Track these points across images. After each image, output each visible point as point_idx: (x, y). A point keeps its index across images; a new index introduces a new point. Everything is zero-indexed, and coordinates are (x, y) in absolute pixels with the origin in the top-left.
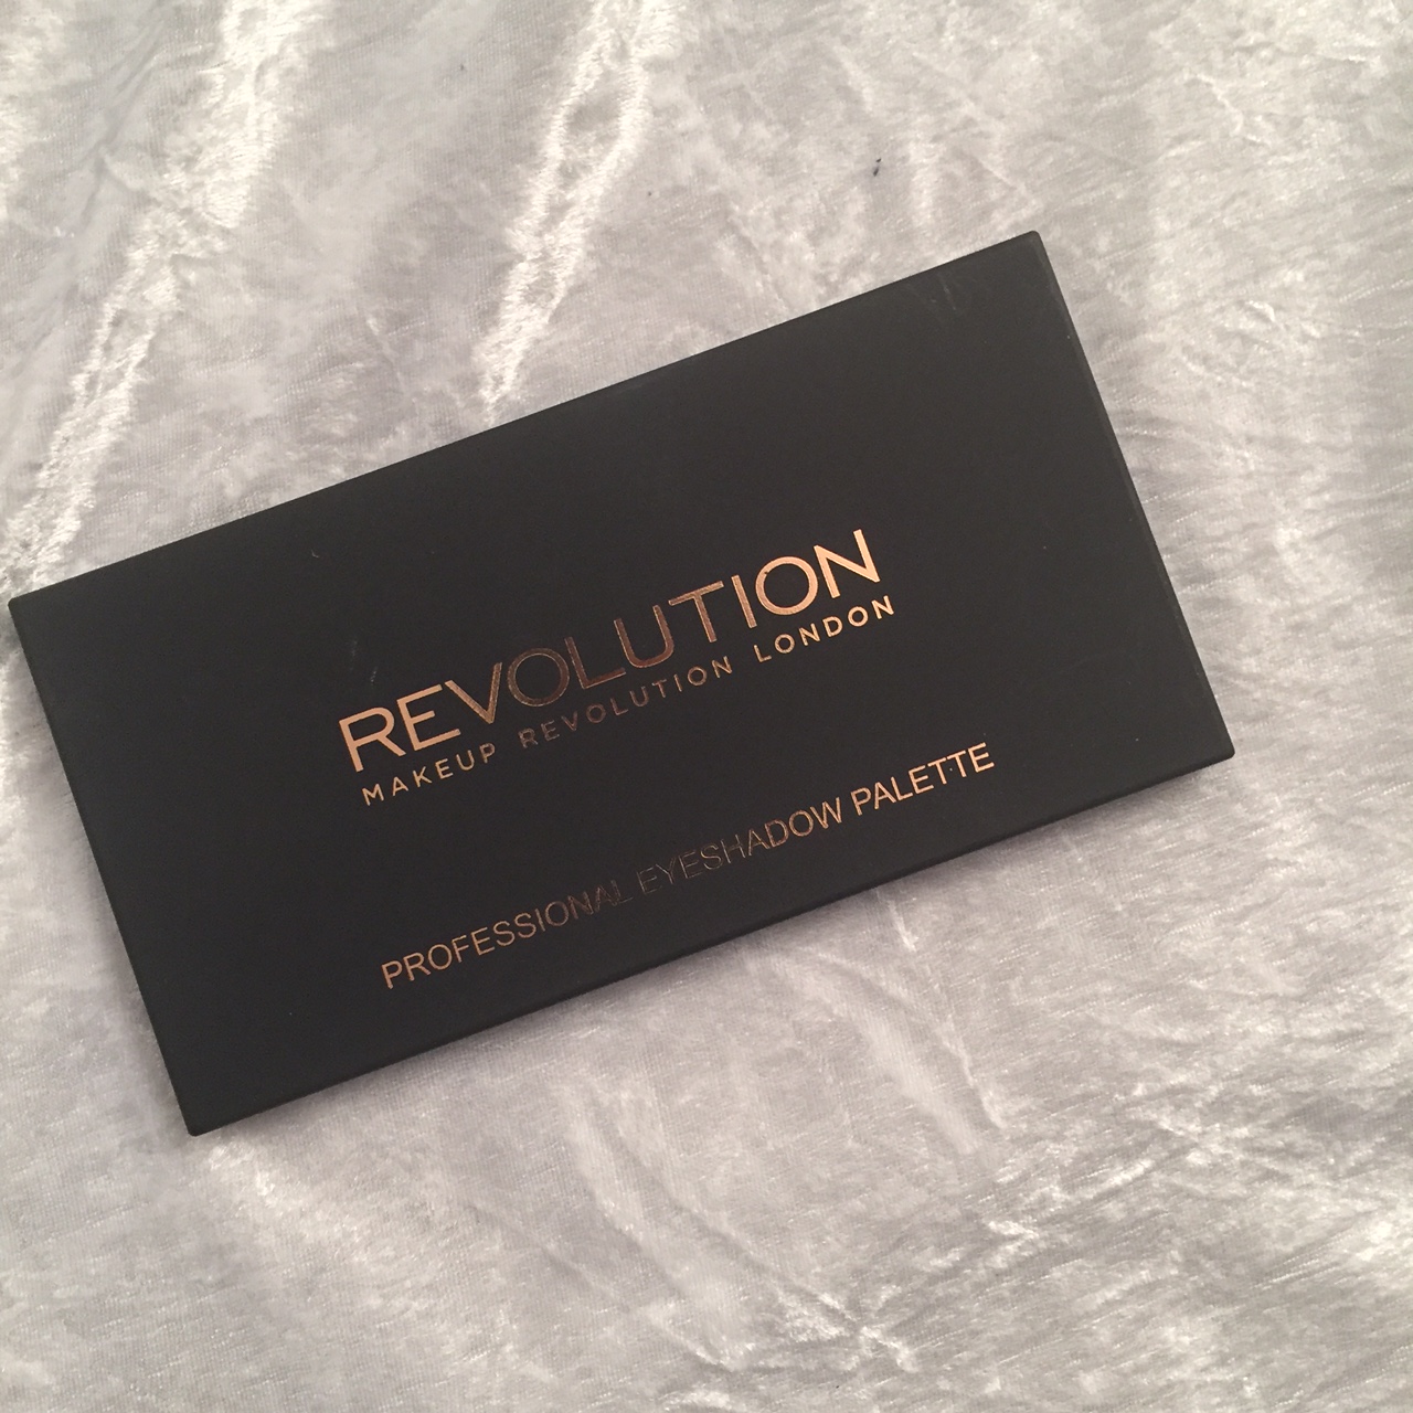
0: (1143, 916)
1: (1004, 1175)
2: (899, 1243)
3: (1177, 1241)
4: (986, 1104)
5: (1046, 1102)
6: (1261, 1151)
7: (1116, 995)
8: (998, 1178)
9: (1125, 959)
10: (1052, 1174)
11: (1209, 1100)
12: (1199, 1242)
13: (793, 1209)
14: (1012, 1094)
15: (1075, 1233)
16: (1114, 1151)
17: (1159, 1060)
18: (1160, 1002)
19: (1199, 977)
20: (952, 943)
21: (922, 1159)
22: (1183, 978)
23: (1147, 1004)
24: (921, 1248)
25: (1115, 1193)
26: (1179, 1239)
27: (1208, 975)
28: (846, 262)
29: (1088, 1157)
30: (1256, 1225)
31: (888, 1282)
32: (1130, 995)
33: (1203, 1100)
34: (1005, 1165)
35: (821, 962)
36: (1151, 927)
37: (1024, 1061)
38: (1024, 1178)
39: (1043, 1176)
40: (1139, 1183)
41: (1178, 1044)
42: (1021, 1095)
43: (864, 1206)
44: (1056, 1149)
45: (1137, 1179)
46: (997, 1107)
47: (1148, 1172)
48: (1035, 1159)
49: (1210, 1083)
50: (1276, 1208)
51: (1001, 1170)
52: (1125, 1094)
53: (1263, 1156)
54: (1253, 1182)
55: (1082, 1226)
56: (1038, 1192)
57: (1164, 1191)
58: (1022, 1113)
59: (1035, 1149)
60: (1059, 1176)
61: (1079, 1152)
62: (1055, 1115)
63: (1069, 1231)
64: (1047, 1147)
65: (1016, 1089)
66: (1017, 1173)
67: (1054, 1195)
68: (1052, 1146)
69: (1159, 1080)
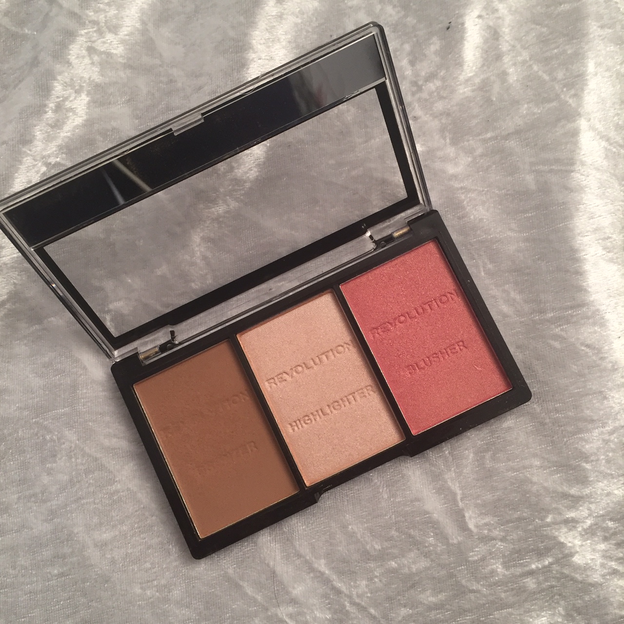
0: (560, 426)
1: (472, 556)
2: (413, 586)
3: (562, 603)
4: (467, 518)
5: (498, 520)
6: (610, 558)
7: (542, 467)
8: (469, 557)
9: (548, 448)
10: (498, 558)
11: (585, 527)
12: (574, 604)
13: (359, 563)
14: (481, 514)
15: (508, 593)
16: (533, 550)
17: (562, 504)
18: (565, 473)
19: (587, 462)
21: (430, 544)
22: (579, 461)
23: (557, 473)
24: (424, 590)
25: (531, 573)
26: (563, 602)
27: (592, 461)
29: (518, 552)
30: (606, 599)
31: (405, 606)
32: (549, 468)
33: (582, 526)
34: (473, 552)
36: (564, 432)
37: (489, 497)
38: (483, 559)
39: (493, 559)
40: (545, 570)
41: (573, 496)
42: (486, 515)
43: (396, 565)
44: (501, 546)
45: (544, 567)
46: (473, 520)
47: (551, 564)
48: (490, 550)
49: (587, 518)
50: (618, 590)
51: (471, 554)
52: (542, 520)
53: (612, 561)
54: (606, 575)
55: (512, 590)
56: (490, 567)
57: (558, 575)
58: (486, 524)
59: (490, 545)
60: (502, 560)
61: (514, 549)
62: (503, 527)
63: (505, 592)
64: (497, 544)
65: (484, 511)
66: (479, 556)
67: (498, 570)
68: (499, 543)
69: (560, 514)
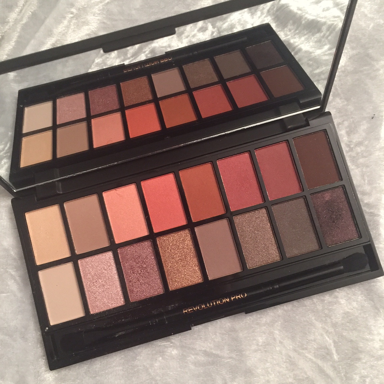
20: (350, 361)
28: (357, 142)
35: (306, 357)
